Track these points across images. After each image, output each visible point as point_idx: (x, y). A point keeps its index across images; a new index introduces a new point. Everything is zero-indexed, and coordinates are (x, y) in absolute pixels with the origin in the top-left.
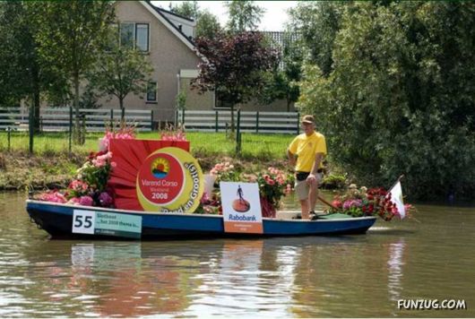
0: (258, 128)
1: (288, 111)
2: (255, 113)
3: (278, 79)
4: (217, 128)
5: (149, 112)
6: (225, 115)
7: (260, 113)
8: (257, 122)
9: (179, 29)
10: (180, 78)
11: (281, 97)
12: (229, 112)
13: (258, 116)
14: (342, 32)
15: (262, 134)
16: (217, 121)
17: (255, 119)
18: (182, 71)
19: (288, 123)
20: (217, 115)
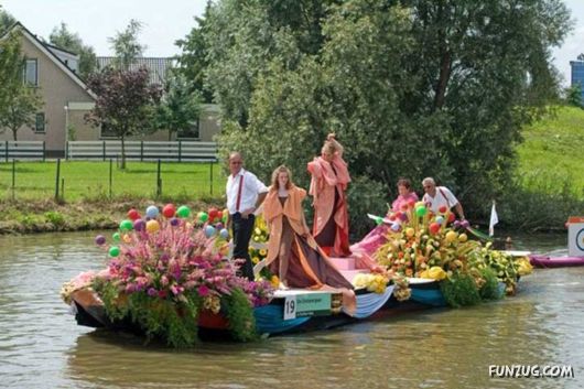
0: (142, 157)
1: (170, 140)
2: (139, 143)
3: (161, 111)
4: (104, 156)
5: (41, 143)
6: (114, 145)
7: (145, 143)
8: (142, 151)
9: (66, 64)
10: (69, 110)
11: (162, 127)
12: (120, 142)
13: (142, 145)
14: (258, 93)
15: (146, 162)
16: (104, 151)
17: (139, 148)
18: (70, 104)
19: (170, 151)
20: (104, 145)
